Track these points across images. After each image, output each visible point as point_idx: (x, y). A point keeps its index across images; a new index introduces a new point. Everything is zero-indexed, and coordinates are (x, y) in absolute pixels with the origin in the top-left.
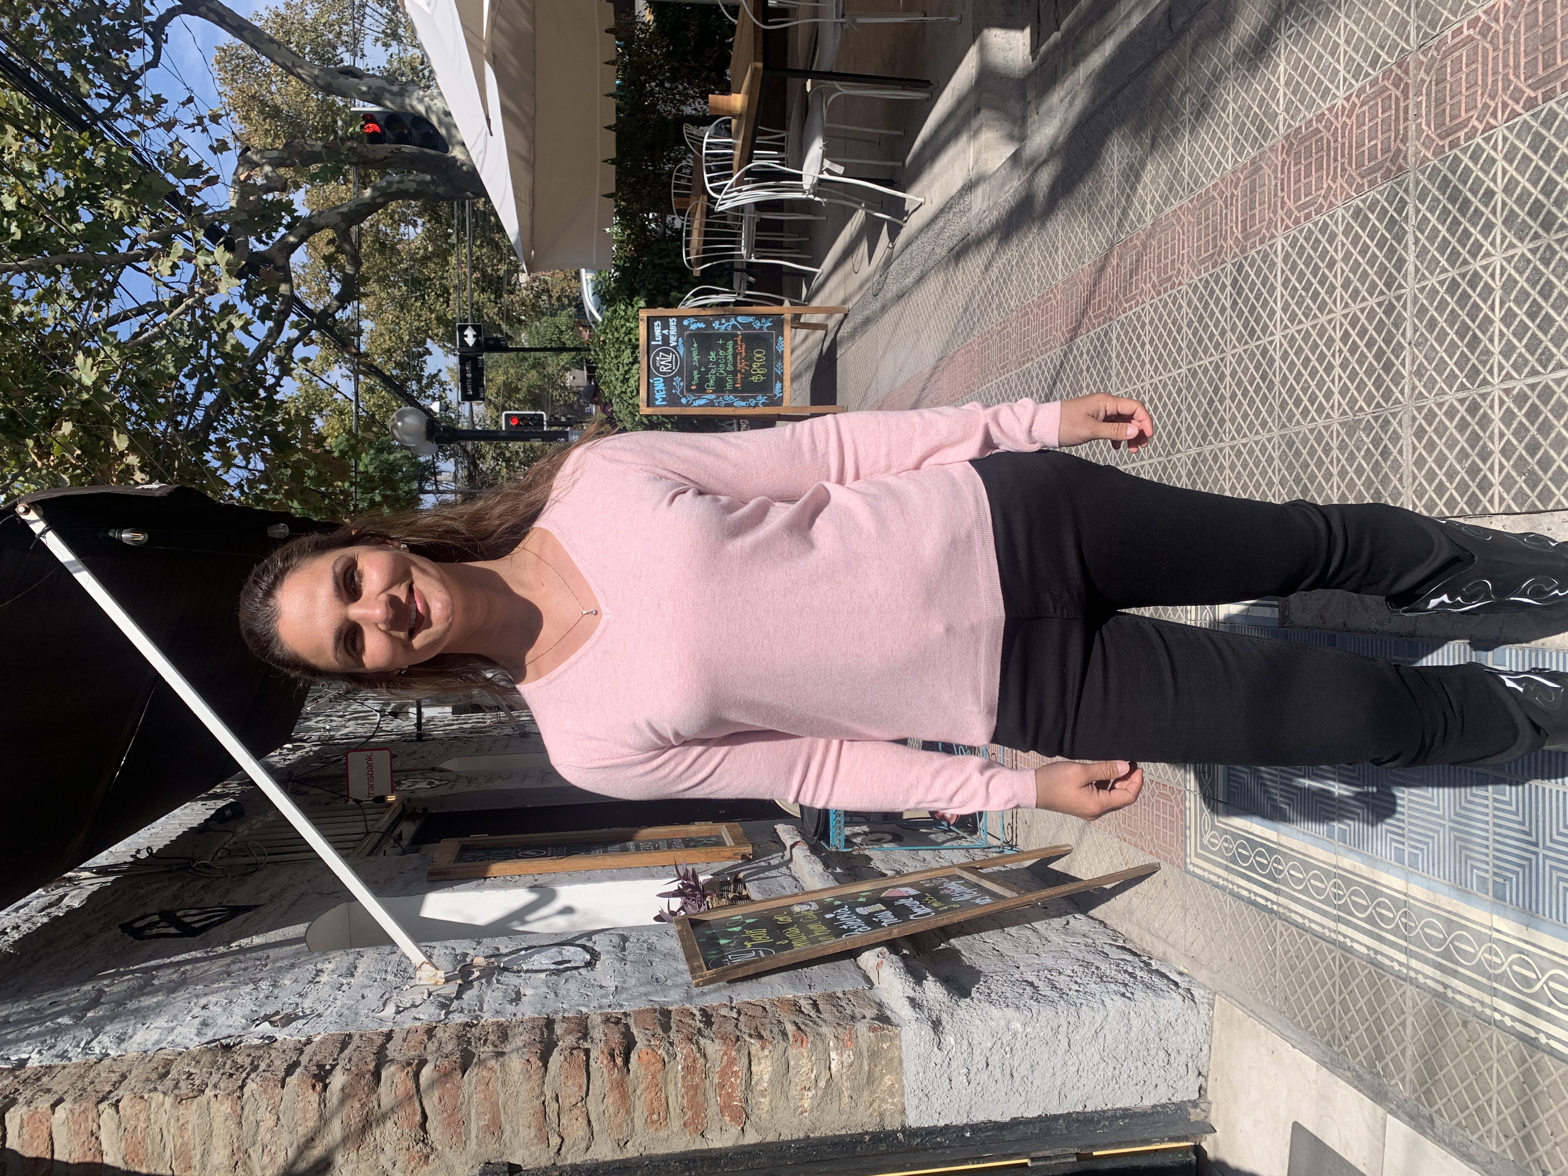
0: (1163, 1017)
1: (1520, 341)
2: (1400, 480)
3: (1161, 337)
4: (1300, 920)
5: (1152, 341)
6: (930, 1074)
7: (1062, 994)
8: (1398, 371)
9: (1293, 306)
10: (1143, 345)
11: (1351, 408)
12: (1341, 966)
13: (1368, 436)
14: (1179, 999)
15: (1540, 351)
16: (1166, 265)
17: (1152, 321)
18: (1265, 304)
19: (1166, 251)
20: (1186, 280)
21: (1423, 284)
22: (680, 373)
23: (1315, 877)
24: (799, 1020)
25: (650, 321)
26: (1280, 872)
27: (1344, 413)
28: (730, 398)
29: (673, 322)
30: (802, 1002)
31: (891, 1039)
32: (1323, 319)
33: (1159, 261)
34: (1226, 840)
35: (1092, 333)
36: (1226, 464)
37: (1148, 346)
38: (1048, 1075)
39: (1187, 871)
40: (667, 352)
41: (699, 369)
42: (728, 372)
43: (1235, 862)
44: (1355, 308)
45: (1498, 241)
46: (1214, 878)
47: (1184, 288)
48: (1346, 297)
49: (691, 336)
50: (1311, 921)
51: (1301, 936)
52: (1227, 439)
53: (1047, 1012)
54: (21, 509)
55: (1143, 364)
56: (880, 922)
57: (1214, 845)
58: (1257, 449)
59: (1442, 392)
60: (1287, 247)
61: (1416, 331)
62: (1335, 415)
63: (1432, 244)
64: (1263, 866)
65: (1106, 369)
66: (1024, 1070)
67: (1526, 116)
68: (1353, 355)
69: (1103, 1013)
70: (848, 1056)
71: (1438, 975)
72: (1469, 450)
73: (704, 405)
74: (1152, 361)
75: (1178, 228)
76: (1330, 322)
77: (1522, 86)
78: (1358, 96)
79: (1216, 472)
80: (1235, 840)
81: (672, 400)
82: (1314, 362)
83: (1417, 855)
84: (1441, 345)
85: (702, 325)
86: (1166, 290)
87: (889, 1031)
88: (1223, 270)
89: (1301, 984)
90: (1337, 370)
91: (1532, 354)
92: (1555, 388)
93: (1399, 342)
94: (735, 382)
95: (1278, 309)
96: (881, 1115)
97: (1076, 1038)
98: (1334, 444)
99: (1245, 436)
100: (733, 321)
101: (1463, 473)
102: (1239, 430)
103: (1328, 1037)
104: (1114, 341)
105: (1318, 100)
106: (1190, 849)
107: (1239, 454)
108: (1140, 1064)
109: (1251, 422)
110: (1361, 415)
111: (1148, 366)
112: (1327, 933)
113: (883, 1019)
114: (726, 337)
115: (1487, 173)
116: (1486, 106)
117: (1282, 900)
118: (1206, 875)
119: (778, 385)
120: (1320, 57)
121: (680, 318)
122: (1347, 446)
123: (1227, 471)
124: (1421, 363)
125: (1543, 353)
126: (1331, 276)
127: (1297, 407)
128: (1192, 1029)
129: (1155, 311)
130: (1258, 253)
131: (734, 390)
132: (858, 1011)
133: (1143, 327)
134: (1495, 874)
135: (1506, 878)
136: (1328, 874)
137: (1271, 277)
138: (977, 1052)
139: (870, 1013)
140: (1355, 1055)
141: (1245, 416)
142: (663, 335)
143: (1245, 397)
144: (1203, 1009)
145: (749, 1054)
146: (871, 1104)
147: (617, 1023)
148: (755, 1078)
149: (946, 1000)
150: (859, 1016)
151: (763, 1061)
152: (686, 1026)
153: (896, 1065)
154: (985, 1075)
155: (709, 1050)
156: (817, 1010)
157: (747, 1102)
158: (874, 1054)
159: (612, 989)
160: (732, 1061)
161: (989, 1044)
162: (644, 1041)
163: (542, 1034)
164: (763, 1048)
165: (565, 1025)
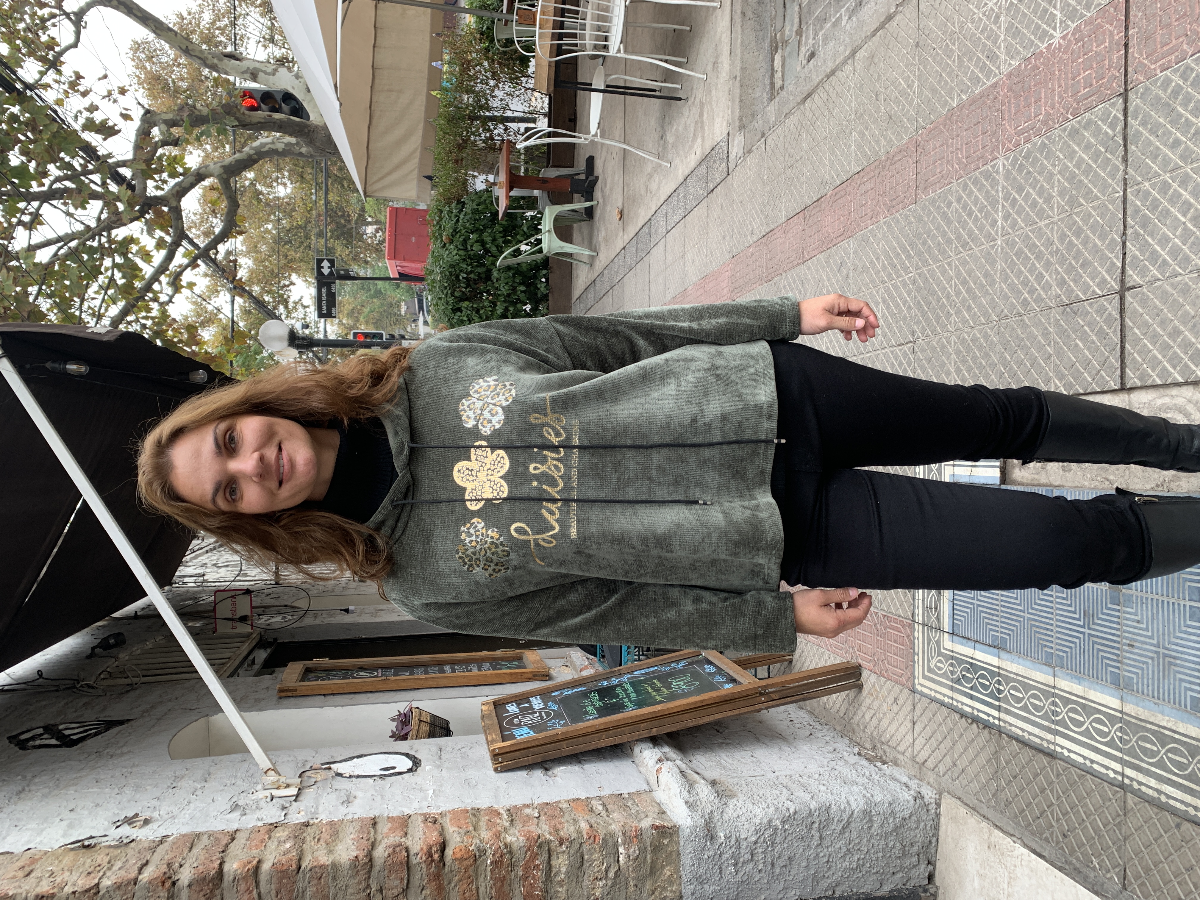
0: (899, 815)
4: (1020, 733)
6: (704, 866)
9: (1014, 215)
11: (1068, 297)
12: (1059, 775)
13: (1084, 319)
14: (911, 799)
18: (988, 214)
19: (898, 177)
23: (1034, 696)
24: (592, 820)
26: (1002, 692)
30: (594, 803)
31: (671, 835)
32: (1041, 224)
34: (952, 665)
35: (831, 249)
38: (803, 865)
39: (915, 691)
43: (959, 683)
44: (1071, 212)
46: (940, 697)
48: (1063, 203)
50: (1030, 734)
51: (1021, 749)
53: (802, 811)
55: (877, 272)
57: (940, 669)
60: (1008, 166)
62: (1053, 303)
64: (985, 687)
66: (783, 861)
68: (1069, 252)
69: (848, 811)
70: (634, 851)
74: (885, 269)
76: (1048, 225)
78: (1074, 35)
80: (960, 665)
82: (1033, 260)
83: (1131, 679)
86: (897, 210)
90: (1055, 266)
95: (1000, 217)
97: (825, 833)
105: (1036, 42)
106: (918, 671)
107: (964, 341)
108: (880, 855)
111: (881, 273)
112: (1045, 745)
117: (1003, 716)
118: (933, 694)
120: (1038, 6)
126: (1048, 188)
127: (1018, 300)
128: (922, 824)
130: (981, 173)
132: (642, 811)
136: (1047, 695)
138: (743, 846)
140: (1072, 851)
141: (969, 310)
143: (969, 294)
144: (932, 807)
145: (549, 849)
146: (653, 893)
147: (435, 822)
148: (554, 871)
149: (716, 801)
150: (643, 816)
151: (561, 856)
152: (495, 824)
153: (675, 858)
154: (750, 866)
155: (515, 847)
156: (607, 810)
157: (547, 892)
158: (657, 849)
159: (431, 792)
160: (534, 856)
161: (754, 839)
162: (458, 839)
163: (369, 833)
164: (561, 845)
165: (390, 825)
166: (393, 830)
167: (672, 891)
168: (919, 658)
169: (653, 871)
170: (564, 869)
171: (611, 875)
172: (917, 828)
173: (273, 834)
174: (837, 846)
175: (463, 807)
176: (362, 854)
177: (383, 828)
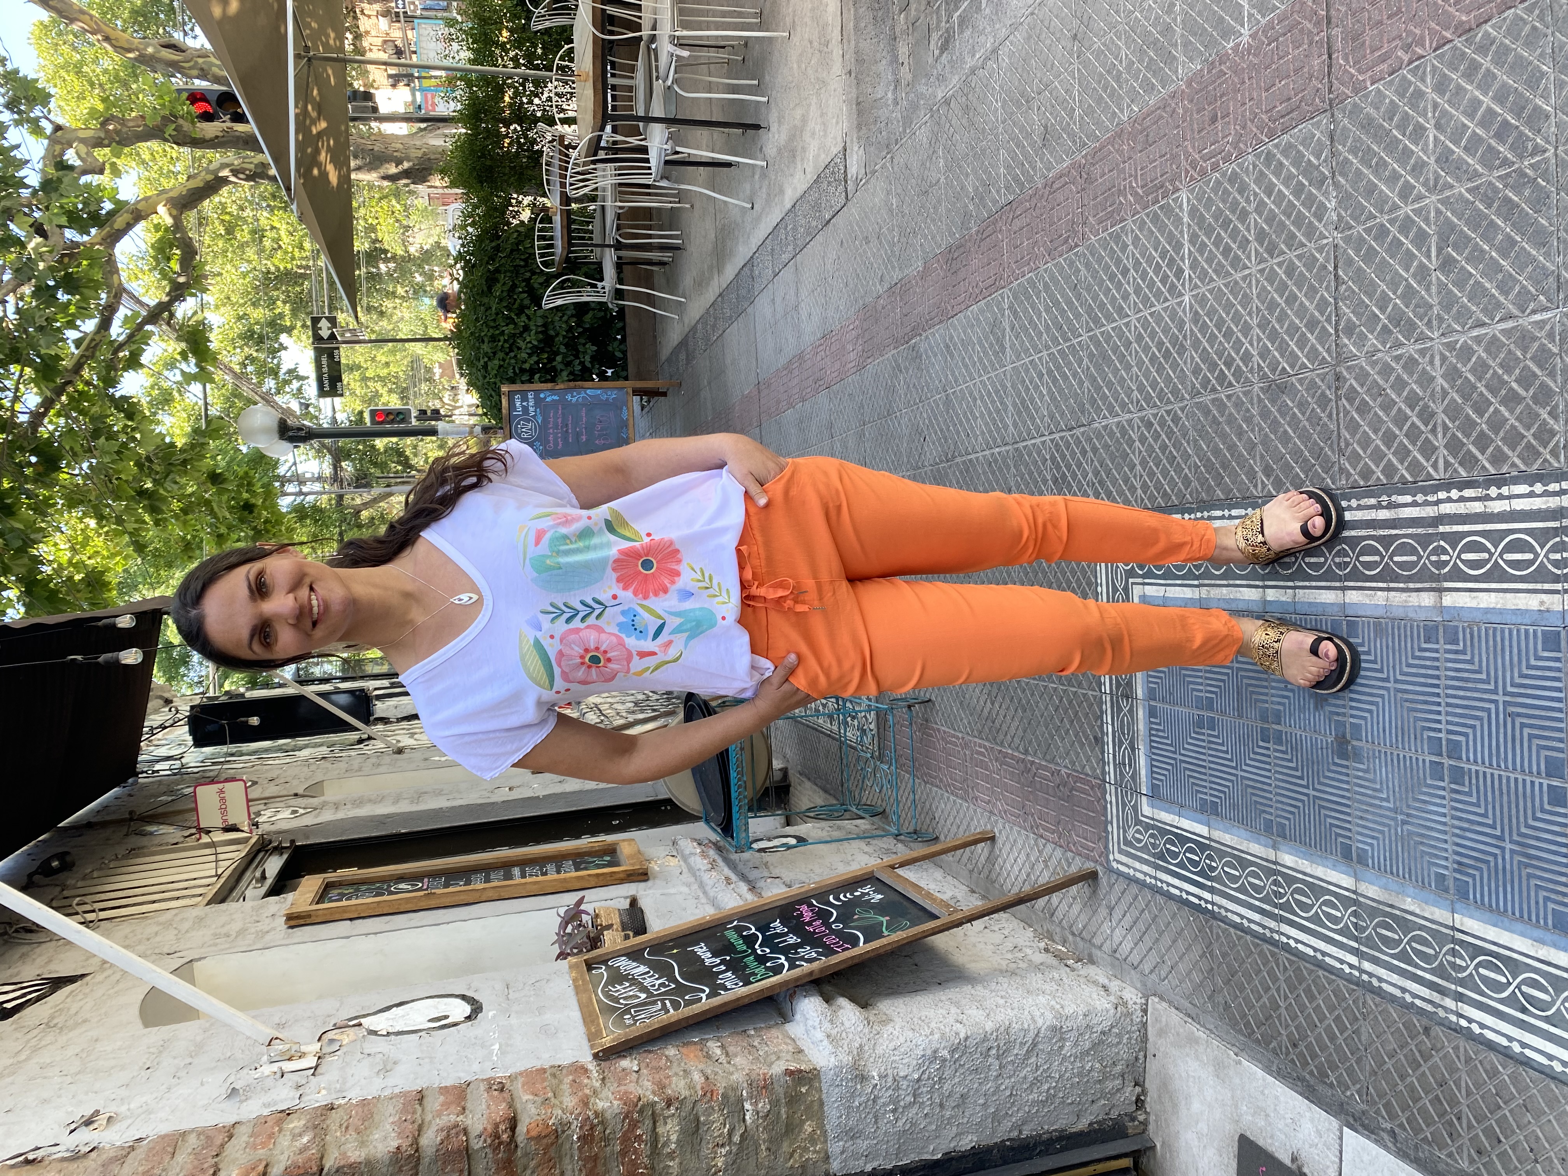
1: (1462, 290)
3: (1058, 305)
4: (1238, 920)
8: (1323, 328)
9: (1203, 263)
10: (1039, 314)
11: (1273, 371)
12: (1286, 970)
13: (1293, 400)
15: (1485, 300)
16: (1060, 227)
17: (1047, 288)
18: (1171, 263)
19: (1060, 211)
20: (1083, 242)
21: (1348, 232)
23: (1253, 874)
24: (707, 1069)
26: (1215, 869)
27: (1265, 376)
30: (710, 1045)
31: (810, 1081)
32: (1237, 276)
33: (1052, 222)
34: (1152, 836)
37: (1043, 314)
38: (980, 1102)
39: (1111, 869)
43: (1162, 858)
44: (1272, 262)
45: (1432, 182)
46: (1140, 876)
47: (1081, 250)
48: (1261, 250)
50: (1250, 921)
51: (1239, 937)
52: (1135, 410)
55: (1039, 334)
57: (1140, 841)
58: (1169, 420)
59: (1375, 350)
60: (1193, 201)
61: (1341, 284)
62: (1255, 379)
63: (1356, 189)
64: (1195, 864)
65: (999, 341)
66: (954, 1100)
67: (1458, 42)
68: (1272, 313)
70: (764, 1105)
71: (1395, 978)
72: (1408, 411)
74: (1048, 330)
75: (1071, 186)
76: (1244, 278)
77: (1452, 10)
78: (1265, 33)
79: (1124, 445)
80: (1162, 836)
82: (1229, 322)
83: (1365, 851)
84: (1370, 298)
86: (1061, 254)
88: (1123, 228)
89: (1242, 989)
90: (1256, 331)
91: (1477, 304)
92: (1504, 339)
93: (1323, 297)
95: (1186, 267)
98: (1255, 411)
99: (1155, 405)
101: (1402, 437)
102: (1148, 399)
103: (1274, 1045)
104: (1007, 311)
105: (1220, 40)
106: (1114, 846)
107: (1149, 425)
109: (1161, 390)
110: (1284, 378)
111: (1045, 336)
112: (1269, 934)
115: (1415, 108)
117: (1217, 899)
118: (1132, 872)
122: (1270, 412)
124: (1349, 319)
125: (1488, 302)
126: (1243, 229)
127: (1213, 373)
129: (1050, 276)
130: (1161, 208)
132: (772, 1052)
133: (1037, 294)
134: (1455, 870)
135: (1468, 875)
136: (1268, 872)
137: (1177, 233)
138: (903, 1087)
140: (1305, 1065)
141: (1154, 385)
143: (1153, 364)
145: (653, 1113)
146: (792, 1155)
147: (502, 1090)
148: (662, 1140)
149: (866, 1030)
150: (773, 1058)
151: (669, 1121)
152: (581, 1086)
153: (817, 1111)
154: (914, 1110)
155: (608, 1115)
156: (727, 1055)
157: (653, 1168)
158: (793, 1100)
159: (497, 1047)
160: (634, 1125)
161: (916, 1076)
162: (534, 1111)
163: (414, 1113)
164: (669, 1106)
165: (442, 1098)
166: (446, 1105)
167: (815, 1152)
168: (1113, 829)
169: (791, 1128)
170: (674, 1138)
171: (736, 1138)
172: (1118, 1043)
173: (285, 1126)
174: (1022, 1075)
175: (538, 1064)
176: (405, 1144)
177: (434, 1103)
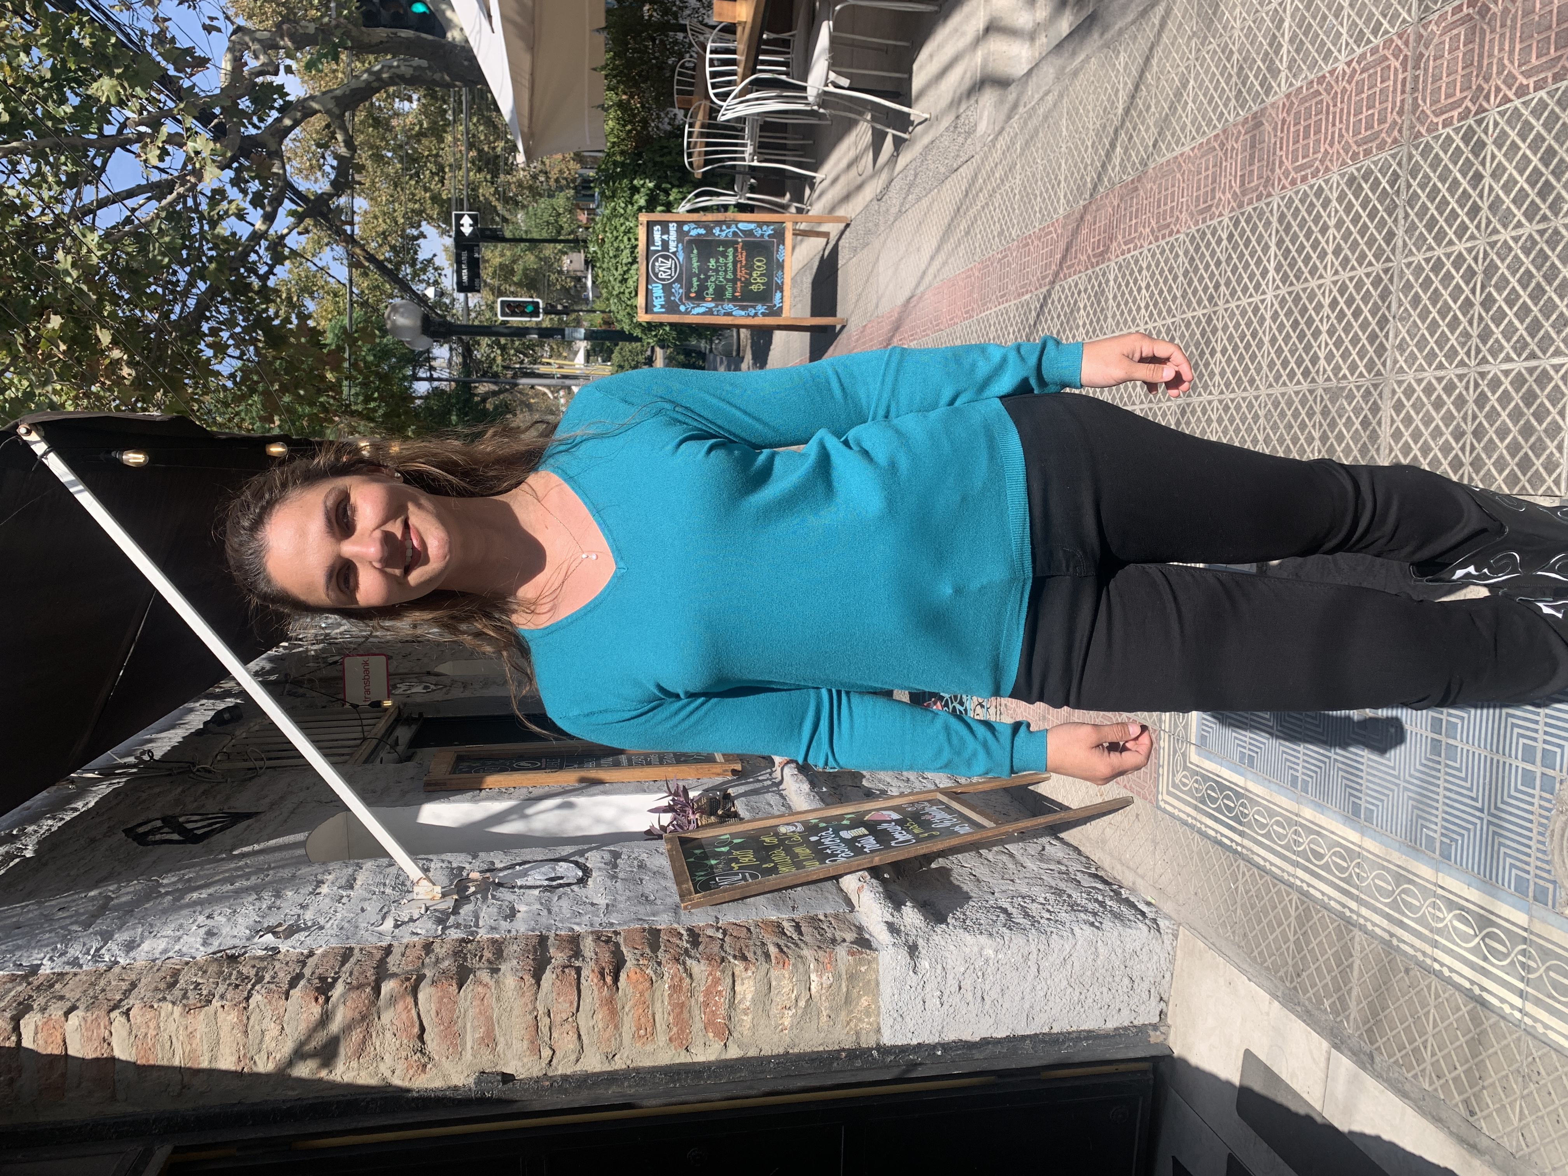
0: (1129, 947)
1: (1498, 326)
2: (1378, 450)
3: (1157, 284)
4: (1262, 862)
5: (1148, 287)
6: (905, 996)
7: (1034, 922)
8: (1381, 343)
9: (1286, 267)
10: (1139, 290)
11: (1336, 375)
12: (1297, 908)
13: (1350, 404)
14: (1145, 929)
15: (1515, 339)
16: (1165, 211)
17: (1149, 267)
18: (1259, 262)
19: (1166, 196)
20: (1184, 229)
21: (1410, 259)
22: (679, 280)
23: (1278, 823)
24: (782, 942)
25: (650, 225)
26: (1246, 816)
27: (1328, 379)
28: (729, 307)
29: (673, 227)
30: (785, 924)
31: (869, 962)
32: (1313, 283)
33: (1159, 207)
34: (1196, 781)
35: (1090, 272)
36: (1214, 417)
37: (1144, 291)
38: (1017, 998)
39: (1159, 808)
40: (667, 258)
41: (698, 276)
42: (728, 280)
43: (1203, 802)
44: (1344, 275)
45: (1483, 225)
46: (1184, 816)
47: (1182, 236)
48: (1337, 263)
49: (690, 242)
50: (1271, 864)
51: (1261, 877)
52: (1216, 392)
53: (1019, 940)
54: (22, 430)
55: (1139, 309)
56: (863, 847)
57: (1185, 785)
58: (1244, 406)
59: (1421, 369)
60: (1283, 208)
61: (1400, 306)
62: (1320, 380)
63: (1421, 221)
64: (1230, 809)
65: (1102, 310)
66: (994, 993)
67: (1517, 103)
68: (1340, 322)
69: (1072, 941)
70: (828, 978)
71: (1385, 923)
72: (1443, 428)
73: (704, 314)
74: (1147, 307)
75: (1178, 175)
76: (1320, 287)
77: (1516, 72)
78: (1359, 63)
79: (1204, 424)
80: (1205, 782)
81: (671, 307)
82: (1302, 325)
83: (1372, 811)
84: (1423, 322)
85: (702, 231)
86: (1164, 237)
87: (868, 955)
88: (1220, 223)
89: (1260, 922)
90: (1324, 336)
91: (1508, 341)
92: (1527, 376)
93: (1384, 315)
94: (734, 291)
95: (1271, 267)
96: (857, 1033)
97: (1044, 964)
98: (1318, 409)
99: (1233, 391)
100: (733, 228)
101: (1436, 450)
102: (1228, 385)
103: (1281, 973)
104: (1112, 283)
105: (1320, 62)
106: (1163, 786)
107: (1227, 409)
108: (1105, 990)
109: (1240, 378)
110: (1344, 383)
111: (1143, 311)
112: (1286, 877)
113: (863, 942)
114: (726, 244)
115: (1477, 156)
116: (1480, 88)
117: (1246, 842)
118: (1176, 812)
119: (778, 295)
120: (1324, 17)
121: (680, 224)
122: (1329, 412)
123: (1215, 424)
124: (1403, 339)
125: (1518, 341)
126: (1323, 241)
127: (1285, 369)
128: (1156, 958)
129: (1153, 256)
130: (1255, 209)
131: (734, 299)
132: (838, 935)
133: (1140, 272)
134: (1443, 835)
135: (1452, 840)
136: (1290, 823)
137: (1266, 236)
138: (950, 977)
139: (850, 936)
140: (1305, 992)
141: (1234, 372)
142: (663, 241)
143: (1235, 353)
144: (1167, 939)
145: (733, 974)
146: (848, 1024)
147: (608, 941)
148: (738, 998)
149: (923, 925)
150: (839, 940)
151: (746, 982)
152: (674, 946)
153: (873, 989)
154: (957, 998)
155: (695, 971)
156: (799, 933)
157: (730, 1019)
158: (853, 976)
159: (603, 907)
160: (716, 981)
161: (963, 969)
164: (746, 969)
165: (558, 943)
166: (562, 949)
167: (869, 1023)
168: (1164, 772)
169: (849, 1000)
170: (749, 997)
171: (802, 1003)
174: (1057, 979)
177: (552, 947)
